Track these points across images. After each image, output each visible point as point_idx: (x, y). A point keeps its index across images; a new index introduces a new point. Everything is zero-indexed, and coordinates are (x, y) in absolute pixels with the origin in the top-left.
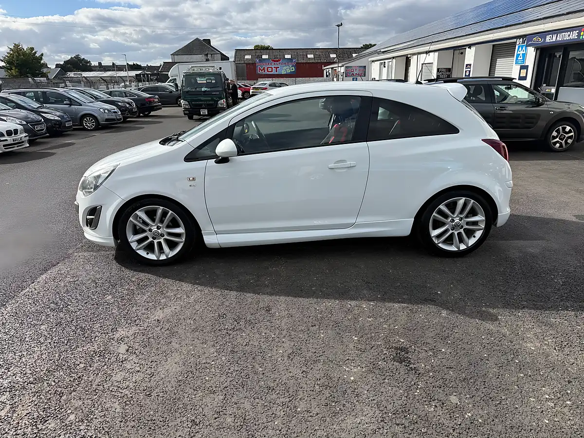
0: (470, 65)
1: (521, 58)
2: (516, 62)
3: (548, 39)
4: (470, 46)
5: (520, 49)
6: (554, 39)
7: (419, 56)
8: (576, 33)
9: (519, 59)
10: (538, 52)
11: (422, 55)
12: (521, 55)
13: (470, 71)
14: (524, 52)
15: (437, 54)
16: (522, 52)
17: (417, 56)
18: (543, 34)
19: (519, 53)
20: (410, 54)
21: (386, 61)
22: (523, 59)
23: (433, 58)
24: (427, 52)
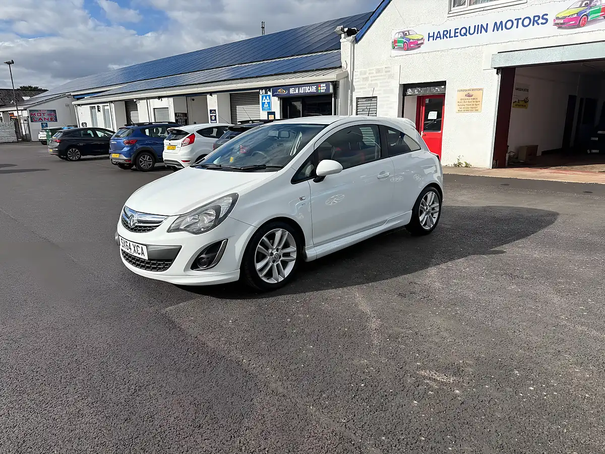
0: (215, 110)
1: (267, 106)
2: (263, 109)
3: (292, 91)
4: (211, 93)
5: (264, 98)
6: (297, 91)
7: (148, 100)
8: (314, 88)
9: (265, 106)
10: (281, 101)
11: (151, 100)
12: (266, 103)
13: (215, 116)
14: (269, 101)
15: (171, 99)
16: (266, 101)
17: (146, 101)
18: (287, 87)
19: (263, 101)
20: (136, 99)
21: (101, 105)
22: (269, 106)
23: (168, 103)
24: (159, 98)
